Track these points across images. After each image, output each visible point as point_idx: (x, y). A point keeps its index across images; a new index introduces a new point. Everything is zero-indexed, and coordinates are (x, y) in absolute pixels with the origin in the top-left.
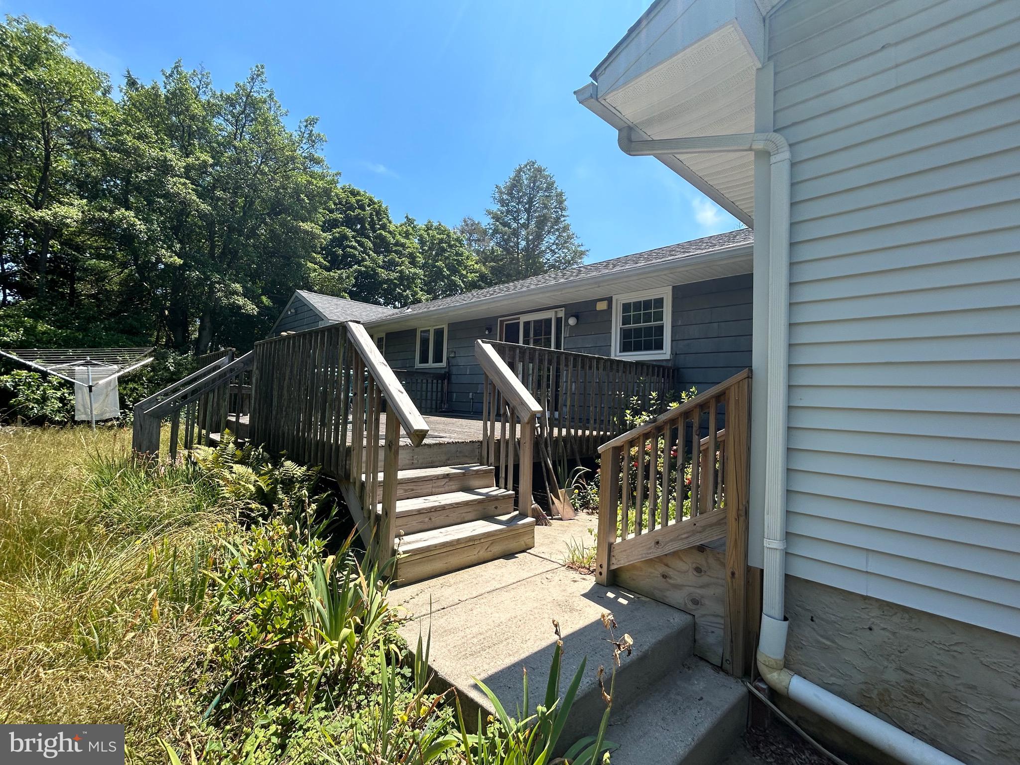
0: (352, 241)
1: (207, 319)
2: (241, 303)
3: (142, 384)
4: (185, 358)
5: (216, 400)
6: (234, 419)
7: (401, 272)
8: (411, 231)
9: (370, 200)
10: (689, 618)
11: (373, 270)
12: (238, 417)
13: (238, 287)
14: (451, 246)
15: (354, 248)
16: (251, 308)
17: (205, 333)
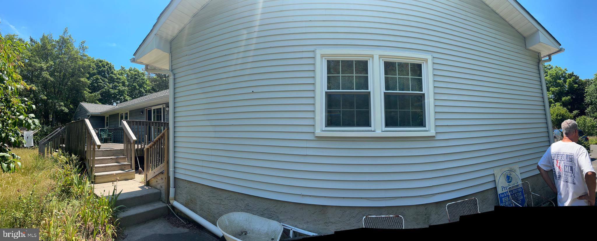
0: (100, 80)
1: (54, 115)
2: (63, 109)
3: (38, 136)
4: (49, 128)
5: (57, 140)
6: (61, 146)
7: (119, 89)
8: (123, 72)
9: (107, 63)
10: (160, 191)
11: (108, 90)
12: (62, 145)
13: (62, 103)
14: (140, 76)
15: (101, 82)
16: (66, 110)
17: (54, 119)
